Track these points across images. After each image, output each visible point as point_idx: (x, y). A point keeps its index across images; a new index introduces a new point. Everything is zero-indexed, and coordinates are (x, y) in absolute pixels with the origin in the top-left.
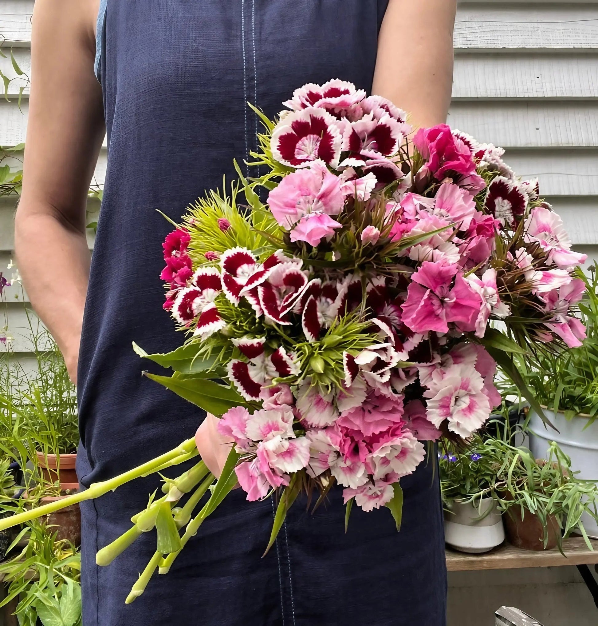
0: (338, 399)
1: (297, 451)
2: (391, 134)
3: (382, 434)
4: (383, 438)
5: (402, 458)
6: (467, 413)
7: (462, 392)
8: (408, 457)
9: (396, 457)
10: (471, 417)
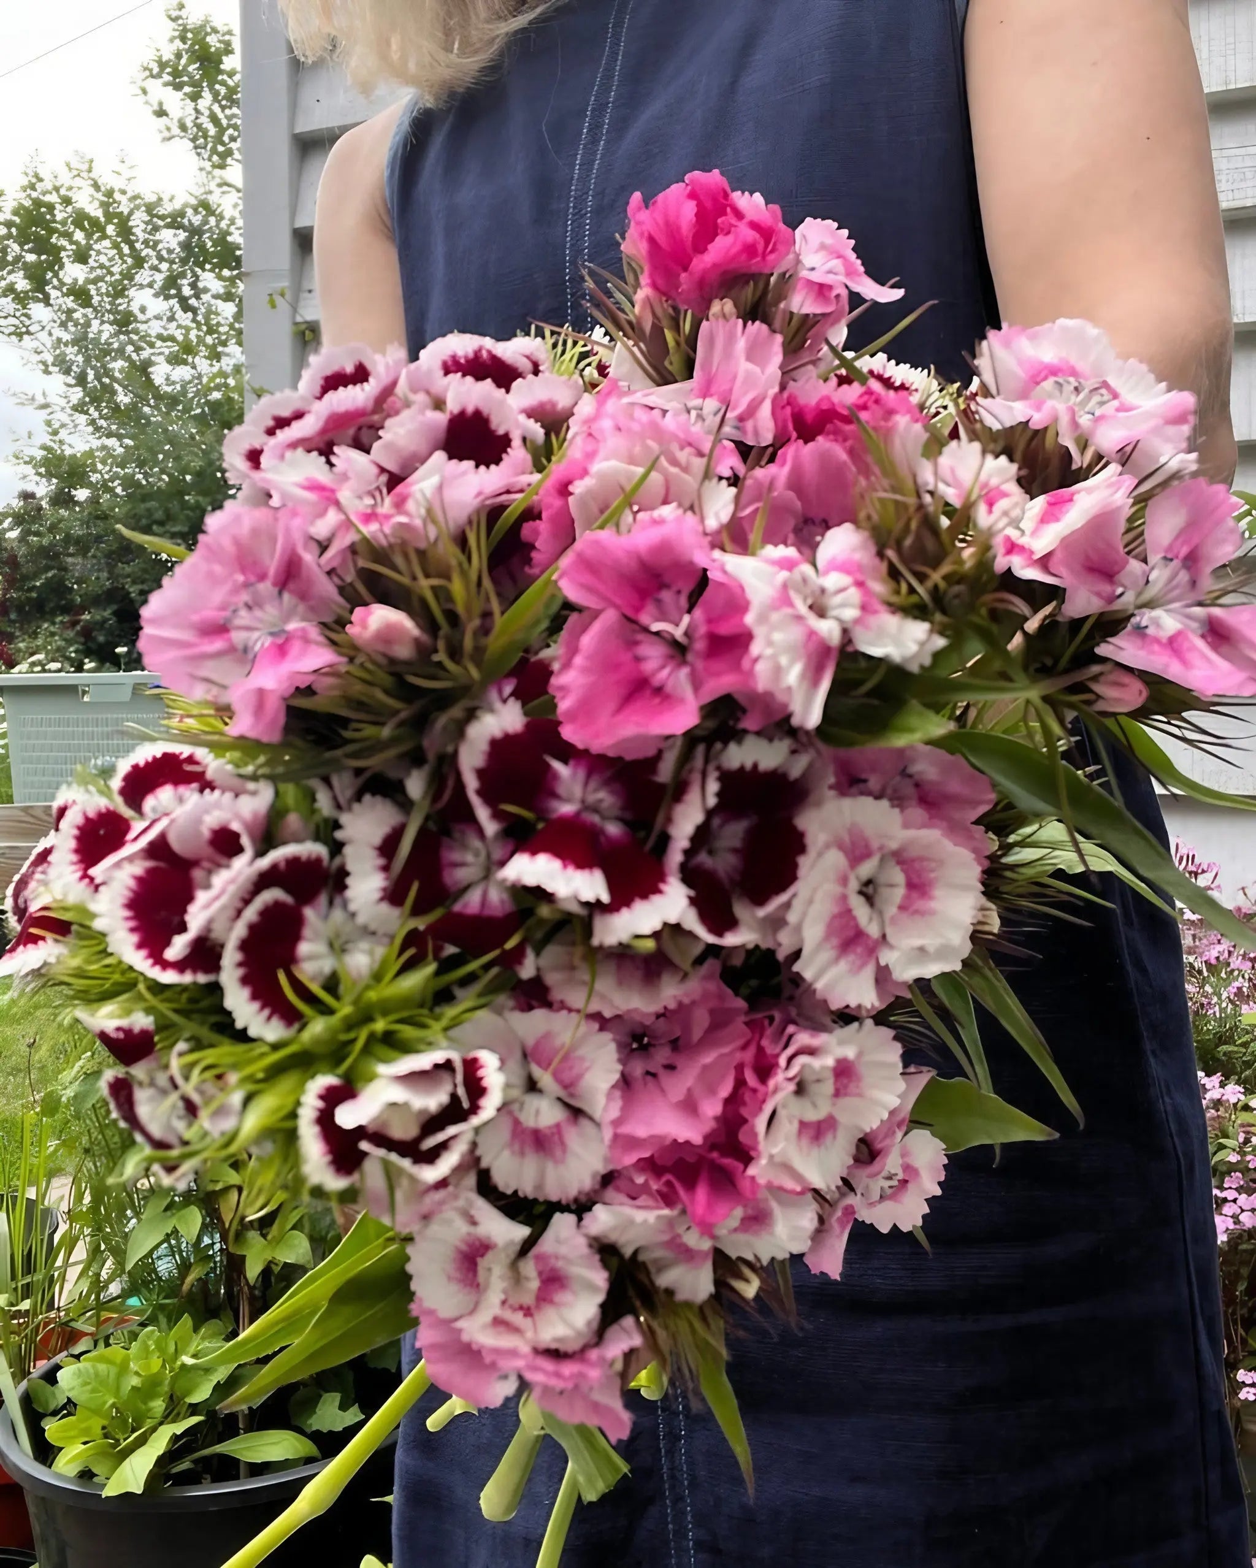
0: (572, 1095)
1: (560, 1264)
2: (493, 425)
3: (733, 1101)
4: (744, 1104)
5: (852, 1087)
6: (920, 904)
7: (867, 869)
8: (863, 1070)
9: (837, 1094)
10: (933, 905)
